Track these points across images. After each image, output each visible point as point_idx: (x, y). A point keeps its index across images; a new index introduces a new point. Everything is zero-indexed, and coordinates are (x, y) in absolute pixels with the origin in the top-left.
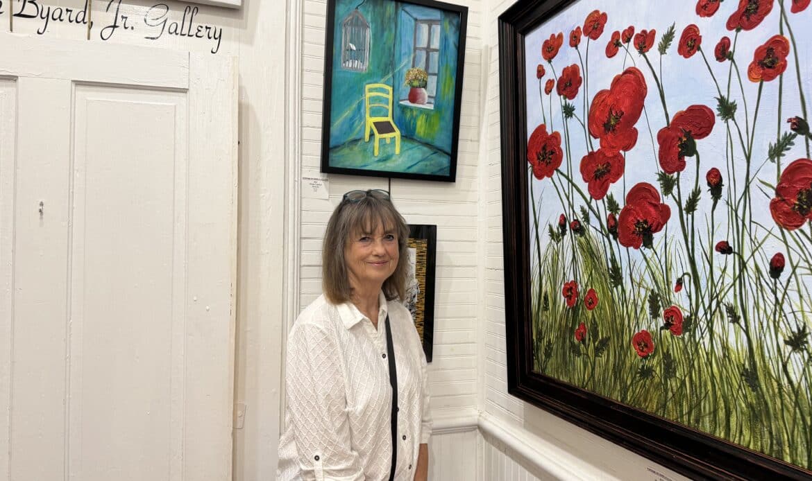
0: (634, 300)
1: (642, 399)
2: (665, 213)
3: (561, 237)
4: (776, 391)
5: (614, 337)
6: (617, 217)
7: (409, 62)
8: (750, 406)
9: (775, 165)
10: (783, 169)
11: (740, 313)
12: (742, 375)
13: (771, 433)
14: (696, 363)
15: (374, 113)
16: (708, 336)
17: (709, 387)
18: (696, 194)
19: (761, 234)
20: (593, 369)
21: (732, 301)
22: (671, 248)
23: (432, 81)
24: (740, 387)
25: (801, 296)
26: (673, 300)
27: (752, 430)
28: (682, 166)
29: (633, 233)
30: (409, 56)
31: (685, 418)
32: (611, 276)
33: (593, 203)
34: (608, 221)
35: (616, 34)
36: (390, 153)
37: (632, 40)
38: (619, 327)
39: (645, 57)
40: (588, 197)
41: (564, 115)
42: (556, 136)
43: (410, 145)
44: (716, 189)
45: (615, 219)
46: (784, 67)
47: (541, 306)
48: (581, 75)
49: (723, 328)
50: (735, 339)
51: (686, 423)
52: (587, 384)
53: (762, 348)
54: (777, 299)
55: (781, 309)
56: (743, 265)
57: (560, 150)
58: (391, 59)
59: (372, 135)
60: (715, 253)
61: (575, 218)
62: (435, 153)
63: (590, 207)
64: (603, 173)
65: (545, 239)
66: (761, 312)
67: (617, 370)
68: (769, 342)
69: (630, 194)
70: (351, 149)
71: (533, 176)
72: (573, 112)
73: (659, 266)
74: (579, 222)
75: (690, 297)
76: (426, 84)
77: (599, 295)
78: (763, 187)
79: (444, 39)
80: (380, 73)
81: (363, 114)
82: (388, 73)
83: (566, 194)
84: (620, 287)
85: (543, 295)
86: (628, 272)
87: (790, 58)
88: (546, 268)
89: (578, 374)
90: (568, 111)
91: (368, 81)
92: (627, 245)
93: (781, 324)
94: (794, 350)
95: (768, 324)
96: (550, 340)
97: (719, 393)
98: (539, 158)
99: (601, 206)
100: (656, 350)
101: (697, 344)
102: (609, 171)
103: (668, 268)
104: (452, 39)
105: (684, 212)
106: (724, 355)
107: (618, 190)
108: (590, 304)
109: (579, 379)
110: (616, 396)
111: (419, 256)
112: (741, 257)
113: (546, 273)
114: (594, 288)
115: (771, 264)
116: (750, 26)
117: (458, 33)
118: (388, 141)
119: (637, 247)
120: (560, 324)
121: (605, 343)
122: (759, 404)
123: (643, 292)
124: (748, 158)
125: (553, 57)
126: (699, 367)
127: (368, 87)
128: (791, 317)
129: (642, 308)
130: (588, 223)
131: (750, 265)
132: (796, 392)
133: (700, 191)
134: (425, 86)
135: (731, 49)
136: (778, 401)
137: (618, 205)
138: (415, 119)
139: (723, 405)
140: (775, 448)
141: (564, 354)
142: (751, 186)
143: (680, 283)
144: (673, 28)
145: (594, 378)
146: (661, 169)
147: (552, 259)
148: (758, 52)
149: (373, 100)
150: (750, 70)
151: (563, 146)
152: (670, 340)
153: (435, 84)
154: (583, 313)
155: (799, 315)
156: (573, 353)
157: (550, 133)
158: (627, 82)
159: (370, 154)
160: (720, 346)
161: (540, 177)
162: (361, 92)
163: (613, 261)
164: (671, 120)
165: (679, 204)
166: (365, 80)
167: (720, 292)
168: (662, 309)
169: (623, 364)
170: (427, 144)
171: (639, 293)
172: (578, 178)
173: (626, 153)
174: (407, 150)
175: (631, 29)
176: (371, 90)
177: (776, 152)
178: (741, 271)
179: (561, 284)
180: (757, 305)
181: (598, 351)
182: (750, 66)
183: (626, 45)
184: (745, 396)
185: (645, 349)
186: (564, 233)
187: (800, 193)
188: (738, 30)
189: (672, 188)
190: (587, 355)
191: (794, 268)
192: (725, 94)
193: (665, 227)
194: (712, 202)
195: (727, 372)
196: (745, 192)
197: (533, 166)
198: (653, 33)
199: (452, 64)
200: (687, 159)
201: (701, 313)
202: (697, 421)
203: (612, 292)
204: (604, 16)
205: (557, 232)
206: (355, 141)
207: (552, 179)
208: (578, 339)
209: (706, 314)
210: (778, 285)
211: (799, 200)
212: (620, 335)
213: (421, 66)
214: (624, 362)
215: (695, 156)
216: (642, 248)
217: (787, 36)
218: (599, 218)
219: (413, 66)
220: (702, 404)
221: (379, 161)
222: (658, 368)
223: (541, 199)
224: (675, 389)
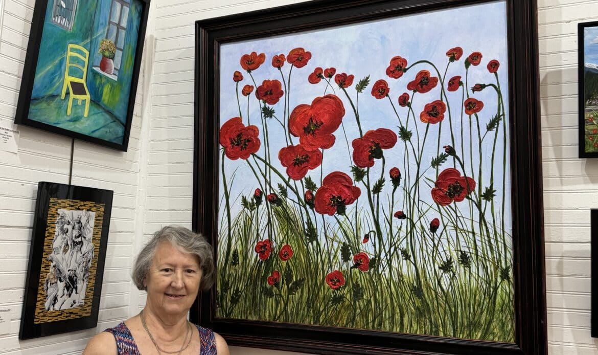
0: (328, 250)
1: (333, 318)
2: (357, 193)
3: (255, 206)
4: (434, 296)
5: (308, 278)
6: (314, 193)
7: (104, 32)
8: (417, 308)
9: (435, 170)
10: (440, 172)
11: (410, 253)
12: (411, 290)
13: (431, 321)
14: (379, 287)
15: (73, 72)
16: (388, 269)
17: (389, 301)
18: (381, 182)
19: (425, 208)
20: (286, 305)
21: (405, 247)
22: (361, 215)
23: (119, 55)
24: (410, 298)
25: (449, 242)
26: (361, 248)
27: (419, 323)
28: (371, 164)
29: (329, 204)
30: (105, 27)
31: (370, 325)
32: (307, 235)
33: (292, 182)
34: (305, 196)
35: (319, 70)
36: (80, 115)
37: (334, 77)
38: (313, 270)
39: (345, 91)
40: (287, 177)
41: (263, 115)
42: (254, 130)
43: (96, 110)
44: (396, 180)
45: (312, 194)
46: (442, 118)
47: (229, 262)
48: (283, 89)
49: (399, 263)
50: (407, 270)
51: (371, 328)
52: (279, 317)
53: (425, 273)
54: (434, 244)
55: (437, 250)
56: (413, 225)
57: (258, 140)
58: (91, 25)
59: (68, 93)
60: (394, 218)
61: (272, 192)
62: (114, 121)
63: (288, 185)
64: (301, 162)
65: (237, 208)
66: (424, 252)
67: (311, 303)
68: (430, 270)
69: (326, 179)
70: (49, 105)
71: (225, 156)
72: (274, 114)
73: (350, 227)
74: (276, 196)
75: (375, 246)
76: (114, 56)
77: (294, 248)
78: (428, 181)
79: (130, 21)
80: (81, 36)
81: (63, 70)
82: (88, 37)
83: (263, 174)
84: (315, 243)
85: (232, 252)
86: (323, 231)
87: (446, 114)
88: (237, 231)
89: (270, 310)
90: (268, 113)
91: (71, 41)
92: (322, 212)
93: (437, 258)
94: (444, 271)
95: (429, 260)
96: (238, 289)
97: (395, 304)
98: (232, 143)
99: (300, 185)
100: (347, 284)
101: (380, 276)
102: (308, 161)
103: (358, 229)
104: (136, 23)
105: (372, 193)
106: (399, 280)
107: (316, 175)
108: (285, 256)
109: (270, 315)
110: (309, 321)
111: (97, 220)
112: (411, 221)
113: (237, 234)
114: (289, 244)
115: (431, 225)
116: (423, 91)
117: (140, 19)
118: (80, 103)
119: (332, 214)
120: (251, 274)
121: (298, 284)
122: (423, 306)
123: (336, 245)
124: (419, 165)
125: (252, 70)
126: (381, 289)
127: (70, 46)
128: (443, 254)
129: (335, 256)
130: (286, 196)
131: (418, 225)
132: (446, 295)
133: (384, 181)
134: (113, 59)
135: (410, 101)
136: (435, 302)
137: (315, 185)
138: (102, 85)
139: (398, 311)
140: (434, 330)
141: (254, 298)
142: (420, 180)
143: (367, 237)
144: (368, 78)
145: (286, 312)
146: (354, 164)
147: (245, 223)
148: (427, 107)
149: (73, 59)
150: (422, 115)
151: (261, 137)
152: (358, 275)
153: (120, 58)
154: (277, 263)
155: (448, 252)
156: (265, 295)
157: (246, 125)
158: (327, 104)
159: (63, 112)
160: (396, 275)
161: (233, 158)
162: (64, 49)
163: (309, 223)
164: (363, 134)
165: (368, 187)
166: (69, 39)
167: (397, 241)
168: (352, 255)
169: (316, 297)
170: (109, 112)
171: (332, 245)
172: (276, 163)
173: (324, 150)
174: (94, 114)
175: (333, 70)
176: (72, 50)
177: (436, 163)
178: (411, 229)
179: (254, 243)
180: (421, 248)
181: (291, 291)
182: (422, 113)
183: (328, 79)
184: (414, 303)
185: (337, 283)
186: (259, 202)
187: (450, 186)
188: (415, 91)
189: (363, 177)
190: (280, 295)
191: (445, 227)
192: (404, 125)
193: (356, 201)
194: (393, 188)
195: (401, 290)
196: (416, 184)
197: (225, 148)
198: (352, 77)
199: (133, 44)
200: (375, 160)
201: (383, 255)
202: (380, 325)
203: (307, 246)
204: (309, 55)
205: (251, 202)
206: (53, 97)
207: (247, 161)
208: (269, 283)
209: (386, 255)
210: (435, 236)
211: (449, 189)
212: (314, 276)
213: (112, 39)
214: (318, 295)
215: (382, 159)
216: (336, 215)
217: (444, 101)
218: (297, 193)
219: (107, 38)
220: (384, 313)
221: (71, 121)
222: (348, 295)
223: (234, 175)
224: (362, 307)
